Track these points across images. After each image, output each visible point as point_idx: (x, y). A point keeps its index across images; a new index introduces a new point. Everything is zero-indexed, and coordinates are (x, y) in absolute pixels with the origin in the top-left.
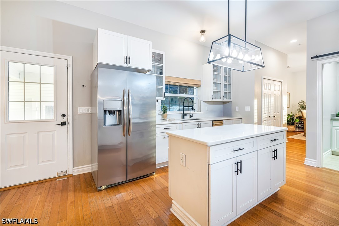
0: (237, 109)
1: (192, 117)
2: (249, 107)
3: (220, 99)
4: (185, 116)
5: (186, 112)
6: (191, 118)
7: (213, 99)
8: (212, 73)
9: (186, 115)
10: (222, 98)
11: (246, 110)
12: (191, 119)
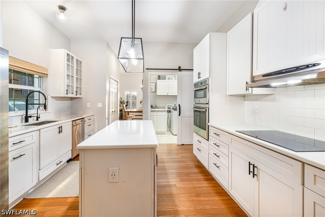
0: (89, 105)
1: (39, 119)
2: (101, 103)
3: (72, 95)
4: (29, 119)
5: (30, 112)
6: (37, 120)
7: (67, 94)
8: (66, 62)
9: (31, 117)
10: (75, 93)
11: (98, 107)
12: (38, 122)
